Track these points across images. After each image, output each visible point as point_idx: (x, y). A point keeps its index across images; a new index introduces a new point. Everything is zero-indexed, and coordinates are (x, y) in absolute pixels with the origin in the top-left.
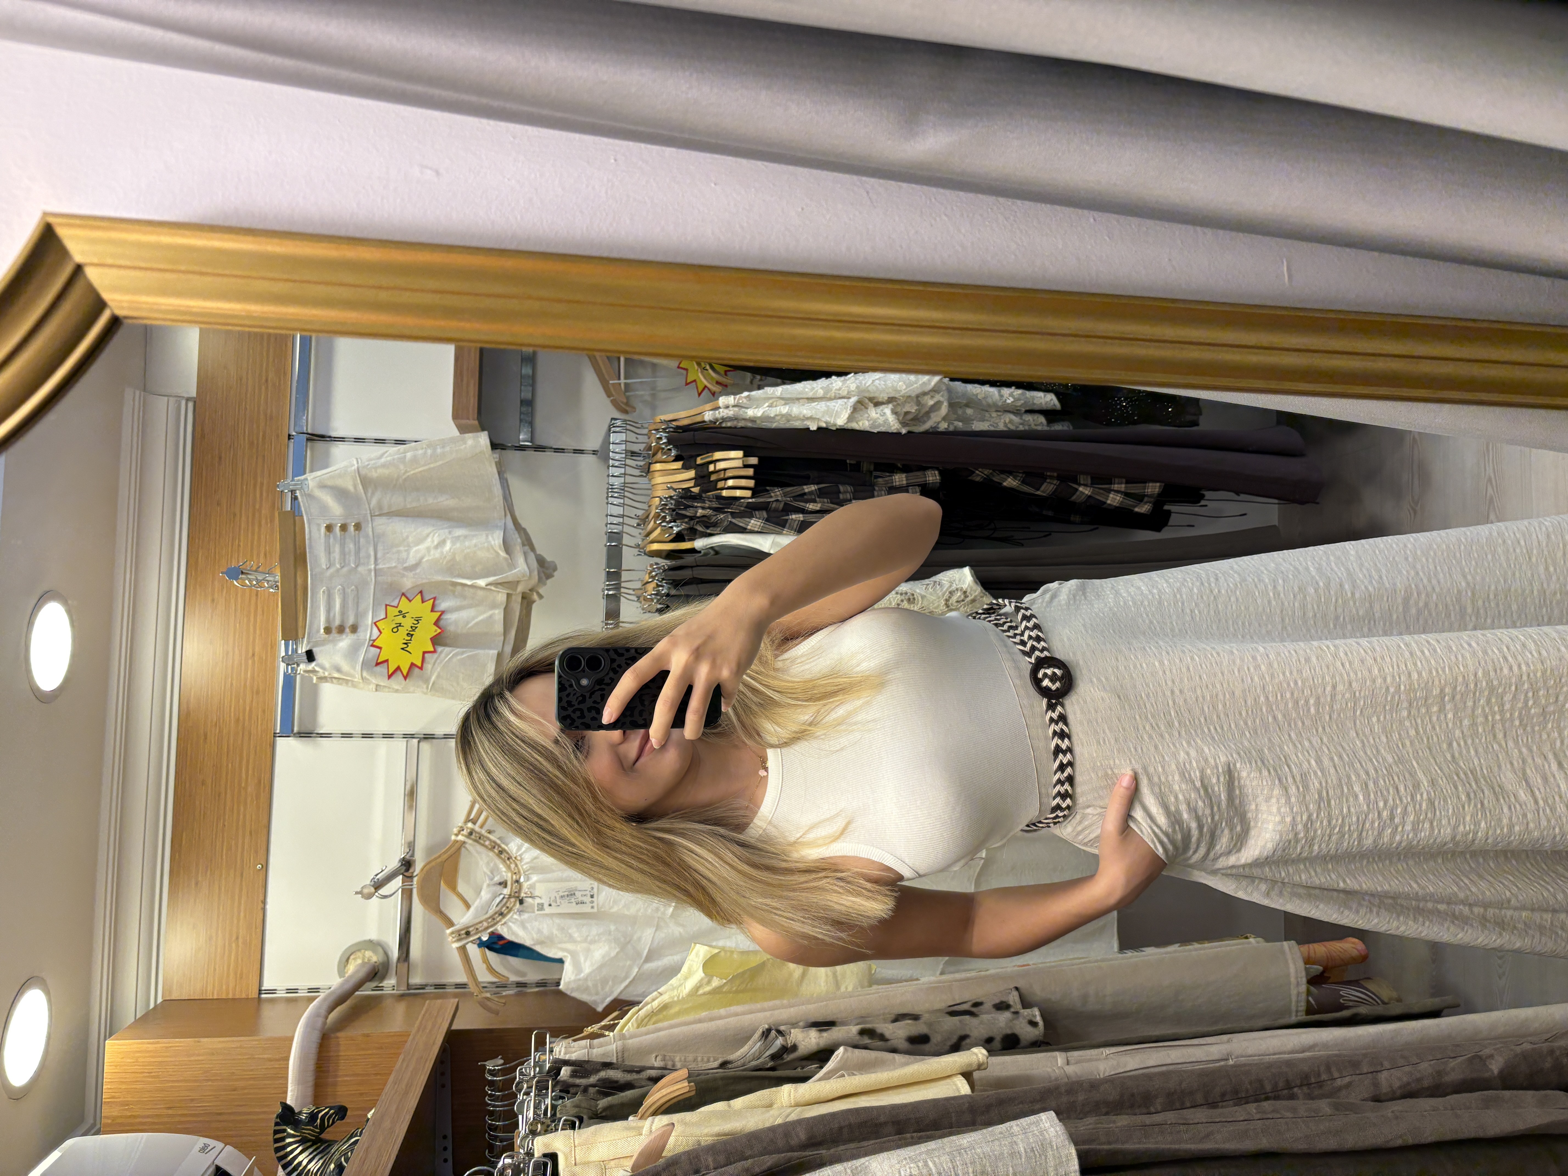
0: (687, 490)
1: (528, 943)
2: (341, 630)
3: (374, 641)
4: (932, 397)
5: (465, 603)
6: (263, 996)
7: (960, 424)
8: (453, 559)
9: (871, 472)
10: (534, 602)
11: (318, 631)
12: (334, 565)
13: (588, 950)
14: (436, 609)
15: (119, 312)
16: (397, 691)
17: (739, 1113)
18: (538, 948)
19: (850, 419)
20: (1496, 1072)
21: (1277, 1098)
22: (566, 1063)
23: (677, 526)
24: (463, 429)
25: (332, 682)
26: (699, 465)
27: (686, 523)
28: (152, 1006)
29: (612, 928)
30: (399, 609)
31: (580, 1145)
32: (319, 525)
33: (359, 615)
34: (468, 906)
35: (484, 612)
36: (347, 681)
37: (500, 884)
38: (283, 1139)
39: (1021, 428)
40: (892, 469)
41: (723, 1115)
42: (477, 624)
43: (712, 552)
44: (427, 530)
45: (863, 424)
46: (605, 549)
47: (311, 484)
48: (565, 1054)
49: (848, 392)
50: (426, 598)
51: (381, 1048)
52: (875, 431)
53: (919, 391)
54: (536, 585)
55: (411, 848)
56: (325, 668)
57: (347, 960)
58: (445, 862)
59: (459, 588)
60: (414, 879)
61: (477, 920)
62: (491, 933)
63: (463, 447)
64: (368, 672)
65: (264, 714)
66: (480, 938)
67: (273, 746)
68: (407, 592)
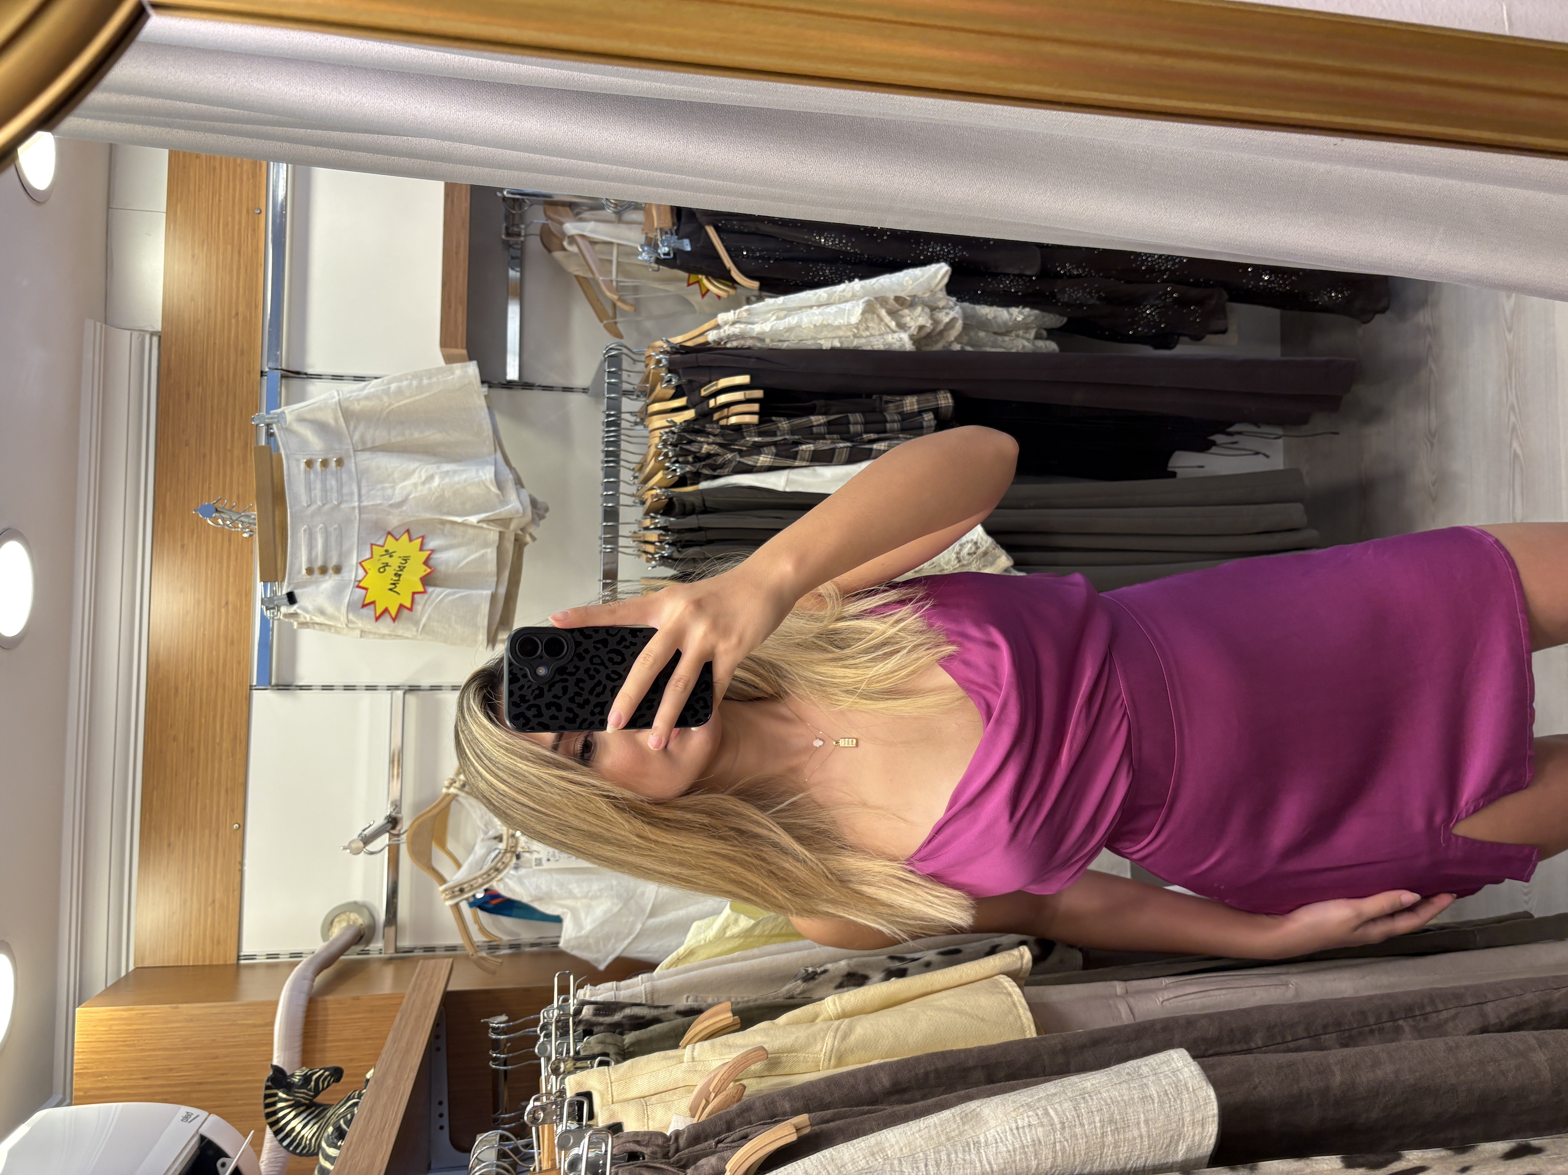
1: (525, 899)
2: (324, 570)
3: (360, 581)
5: (455, 541)
6: (242, 962)
7: (973, 346)
8: (442, 495)
10: (526, 544)
11: (300, 572)
12: (315, 502)
13: (589, 906)
14: (425, 548)
16: (383, 636)
18: (536, 905)
23: (681, 466)
24: (449, 359)
25: (314, 628)
26: (700, 400)
28: (123, 973)
29: (614, 883)
31: (616, 1080)
32: (298, 460)
33: (343, 555)
34: (459, 865)
35: (476, 551)
36: (330, 627)
37: (495, 838)
38: (274, 1104)
42: (468, 563)
44: (413, 465)
47: (289, 418)
50: (414, 536)
51: (372, 1011)
54: (528, 525)
55: (397, 805)
56: (306, 611)
57: (332, 923)
58: (435, 817)
59: (448, 526)
60: (402, 836)
61: (471, 877)
62: (486, 890)
63: (452, 377)
64: (353, 613)
65: (239, 666)
66: (475, 896)
67: (249, 699)
68: (393, 529)
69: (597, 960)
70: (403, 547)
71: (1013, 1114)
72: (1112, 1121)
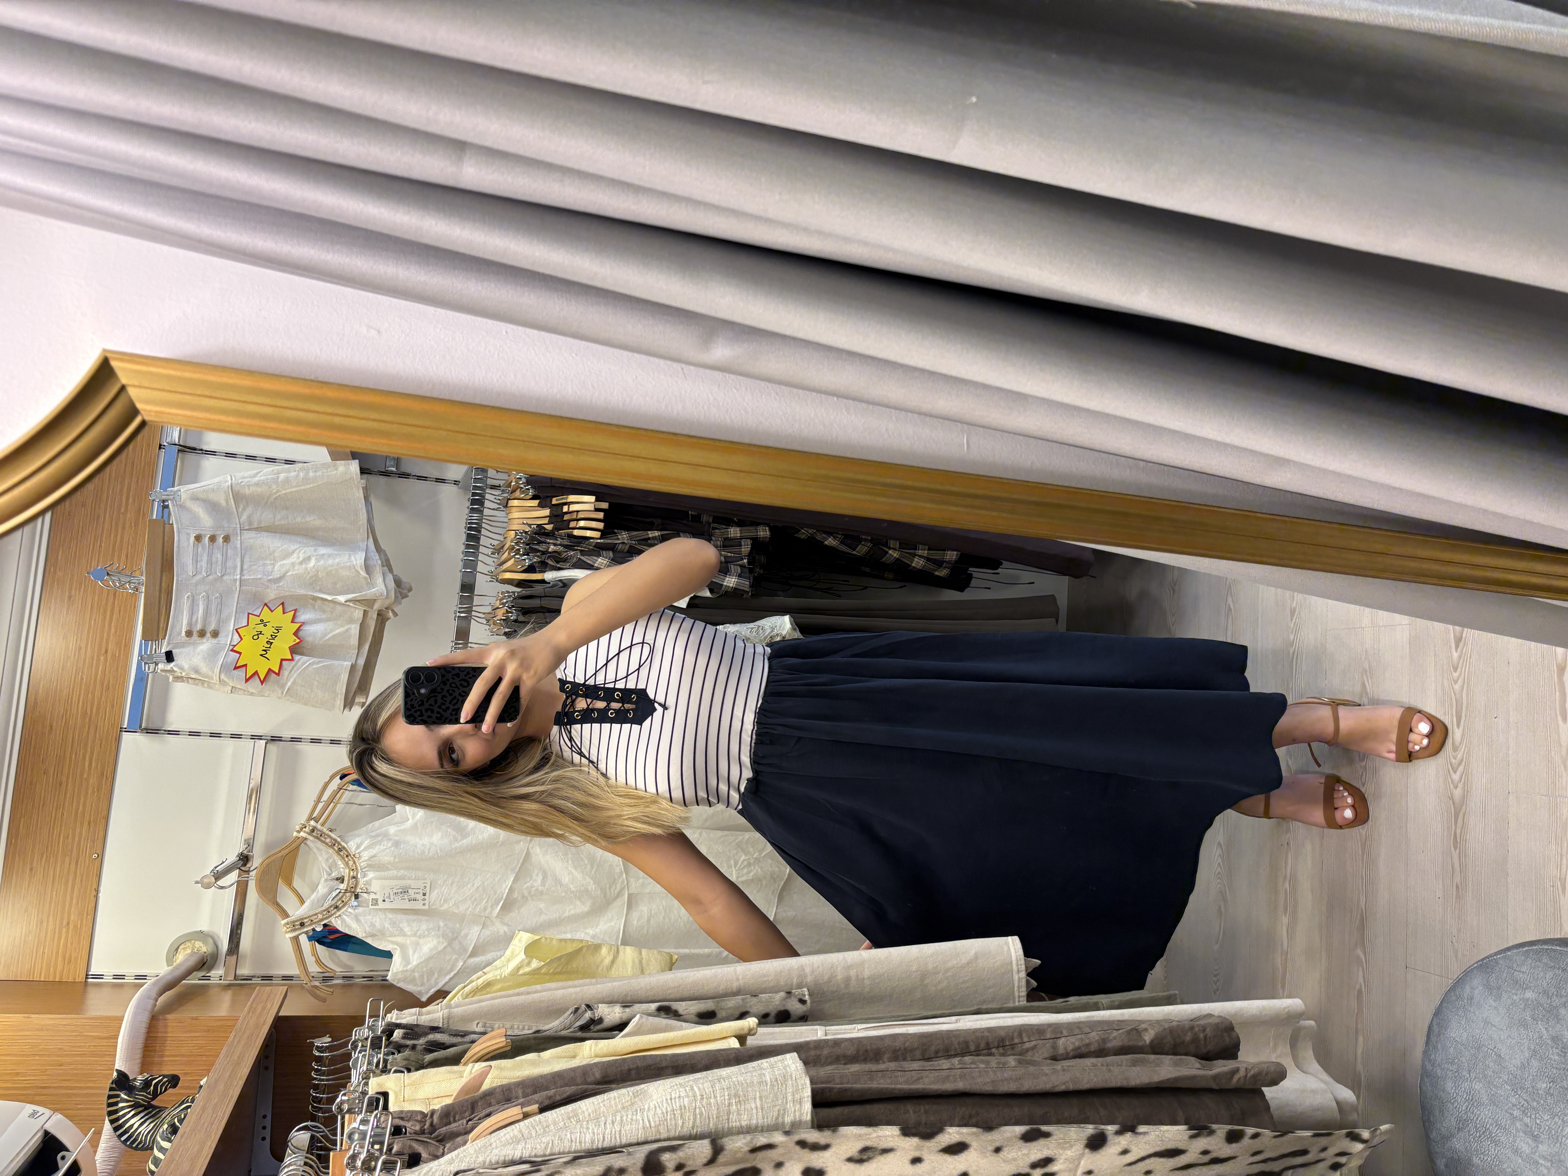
0: (541, 526)
1: (360, 935)
2: (202, 634)
3: (235, 646)
5: (324, 616)
6: (90, 980)
8: (316, 575)
9: (709, 524)
10: (388, 619)
11: (180, 633)
12: (200, 573)
13: (417, 944)
14: (296, 620)
15: (147, 418)
16: (252, 694)
17: (547, 1061)
18: (369, 941)
20: (1148, 1042)
22: (399, 1026)
23: (530, 559)
24: (334, 457)
25: (188, 682)
26: (554, 505)
27: (538, 556)
29: (442, 924)
31: (409, 1085)
32: (188, 534)
33: (222, 621)
34: (302, 902)
35: (342, 626)
36: (203, 682)
37: (337, 879)
38: (116, 1104)
40: (728, 522)
41: (533, 1063)
42: (333, 637)
43: (560, 585)
44: (293, 546)
46: (460, 574)
47: (184, 496)
48: (397, 1019)
50: (288, 609)
51: (209, 1031)
54: (391, 603)
55: (249, 844)
56: (182, 669)
57: (177, 950)
58: (283, 858)
59: (319, 602)
60: (251, 873)
61: (312, 913)
62: (325, 925)
63: (335, 472)
64: (226, 674)
65: (113, 709)
66: (314, 930)
67: (118, 740)
68: (270, 601)
69: (420, 992)
70: (277, 618)
72: (736, 1095)
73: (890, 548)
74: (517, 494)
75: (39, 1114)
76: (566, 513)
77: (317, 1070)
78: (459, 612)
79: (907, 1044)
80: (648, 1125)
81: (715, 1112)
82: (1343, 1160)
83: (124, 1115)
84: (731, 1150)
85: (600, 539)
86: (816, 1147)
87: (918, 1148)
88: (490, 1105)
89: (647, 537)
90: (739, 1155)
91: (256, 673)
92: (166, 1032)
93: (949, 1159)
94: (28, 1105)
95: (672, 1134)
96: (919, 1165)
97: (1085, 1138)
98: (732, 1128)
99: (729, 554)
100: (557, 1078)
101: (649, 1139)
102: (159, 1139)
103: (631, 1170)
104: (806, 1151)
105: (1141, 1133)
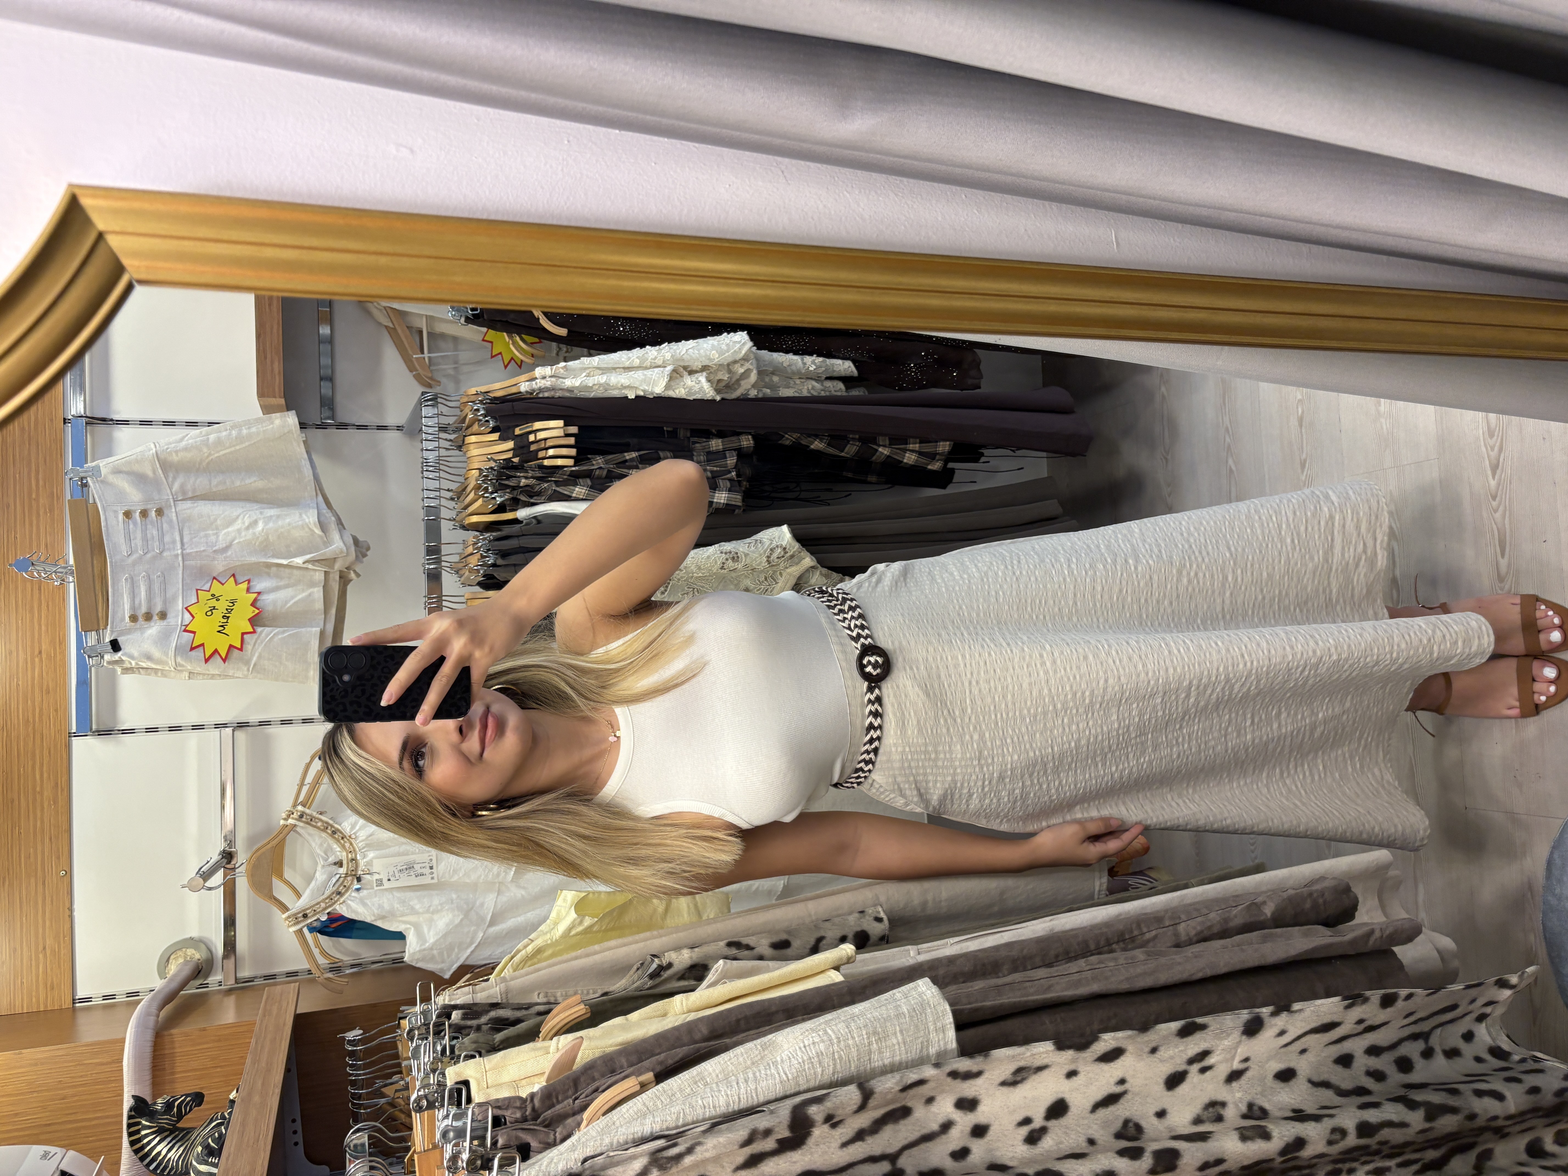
0: (508, 460)
1: (368, 920)
2: (148, 617)
3: (187, 626)
4: (742, 365)
5: (282, 583)
6: (78, 1005)
7: (768, 391)
8: (267, 539)
9: (689, 438)
10: (351, 580)
11: (123, 619)
12: (137, 551)
13: (431, 920)
14: (252, 590)
16: (213, 677)
17: (637, 1024)
18: (379, 924)
19: (668, 387)
20: (1269, 915)
21: (1100, 953)
22: (455, 1007)
23: (501, 497)
24: (267, 409)
25: (139, 673)
26: (517, 436)
27: (509, 493)
29: (454, 896)
30: (212, 592)
31: (490, 1070)
32: (116, 512)
33: (168, 601)
34: (299, 893)
35: (303, 591)
36: (156, 670)
37: (335, 864)
38: (138, 1132)
39: (823, 394)
40: (708, 435)
41: (623, 1028)
42: (296, 603)
43: (534, 521)
44: (236, 512)
45: (679, 392)
46: (423, 524)
47: (104, 471)
48: (453, 999)
49: (664, 361)
50: (240, 579)
51: (219, 1041)
52: (691, 398)
53: (730, 360)
54: (353, 563)
55: (230, 840)
56: (132, 657)
57: (168, 960)
58: (271, 850)
59: (274, 568)
60: (237, 871)
61: (314, 902)
62: (328, 913)
63: (271, 426)
64: (182, 657)
65: (57, 714)
66: (318, 919)
67: (69, 747)
68: (218, 575)
69: (442, 970)
70: (230, 590)
71: (801, 1037)
72: (875, 1033)
73: (879, 446)
74: (475, 427)
75: (51, 1155)
76: (533, 443)
77: (351, 1066)
78: (428, 564)
79: (1025, 951)
80: (785, 1079)
81: (855, 1054)
82: (1488, 1010)
83: (149, 1143)
84: (881, 1093)
85: (575, 466)
86: (969, 1076)
87: (1074, 1061)
88: (594, 1080)
89: (623, 459)
90: (890, 1096)
91: (216, 651)
92: (174, 1048)
93: (1105, 1067)
94: (34, 1146)
95: (812, 1084)
96: (1075, 1078)
97: (1241, 1025)
98: (875, 1068)
99: (715, 469)
100: (661, 1041)
101: (788, 1093)
102: (194, 1163)
103: (777, 1129)
104: (958, 1081)
105: (1296, 1012)
